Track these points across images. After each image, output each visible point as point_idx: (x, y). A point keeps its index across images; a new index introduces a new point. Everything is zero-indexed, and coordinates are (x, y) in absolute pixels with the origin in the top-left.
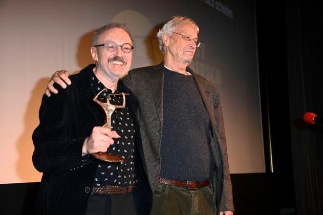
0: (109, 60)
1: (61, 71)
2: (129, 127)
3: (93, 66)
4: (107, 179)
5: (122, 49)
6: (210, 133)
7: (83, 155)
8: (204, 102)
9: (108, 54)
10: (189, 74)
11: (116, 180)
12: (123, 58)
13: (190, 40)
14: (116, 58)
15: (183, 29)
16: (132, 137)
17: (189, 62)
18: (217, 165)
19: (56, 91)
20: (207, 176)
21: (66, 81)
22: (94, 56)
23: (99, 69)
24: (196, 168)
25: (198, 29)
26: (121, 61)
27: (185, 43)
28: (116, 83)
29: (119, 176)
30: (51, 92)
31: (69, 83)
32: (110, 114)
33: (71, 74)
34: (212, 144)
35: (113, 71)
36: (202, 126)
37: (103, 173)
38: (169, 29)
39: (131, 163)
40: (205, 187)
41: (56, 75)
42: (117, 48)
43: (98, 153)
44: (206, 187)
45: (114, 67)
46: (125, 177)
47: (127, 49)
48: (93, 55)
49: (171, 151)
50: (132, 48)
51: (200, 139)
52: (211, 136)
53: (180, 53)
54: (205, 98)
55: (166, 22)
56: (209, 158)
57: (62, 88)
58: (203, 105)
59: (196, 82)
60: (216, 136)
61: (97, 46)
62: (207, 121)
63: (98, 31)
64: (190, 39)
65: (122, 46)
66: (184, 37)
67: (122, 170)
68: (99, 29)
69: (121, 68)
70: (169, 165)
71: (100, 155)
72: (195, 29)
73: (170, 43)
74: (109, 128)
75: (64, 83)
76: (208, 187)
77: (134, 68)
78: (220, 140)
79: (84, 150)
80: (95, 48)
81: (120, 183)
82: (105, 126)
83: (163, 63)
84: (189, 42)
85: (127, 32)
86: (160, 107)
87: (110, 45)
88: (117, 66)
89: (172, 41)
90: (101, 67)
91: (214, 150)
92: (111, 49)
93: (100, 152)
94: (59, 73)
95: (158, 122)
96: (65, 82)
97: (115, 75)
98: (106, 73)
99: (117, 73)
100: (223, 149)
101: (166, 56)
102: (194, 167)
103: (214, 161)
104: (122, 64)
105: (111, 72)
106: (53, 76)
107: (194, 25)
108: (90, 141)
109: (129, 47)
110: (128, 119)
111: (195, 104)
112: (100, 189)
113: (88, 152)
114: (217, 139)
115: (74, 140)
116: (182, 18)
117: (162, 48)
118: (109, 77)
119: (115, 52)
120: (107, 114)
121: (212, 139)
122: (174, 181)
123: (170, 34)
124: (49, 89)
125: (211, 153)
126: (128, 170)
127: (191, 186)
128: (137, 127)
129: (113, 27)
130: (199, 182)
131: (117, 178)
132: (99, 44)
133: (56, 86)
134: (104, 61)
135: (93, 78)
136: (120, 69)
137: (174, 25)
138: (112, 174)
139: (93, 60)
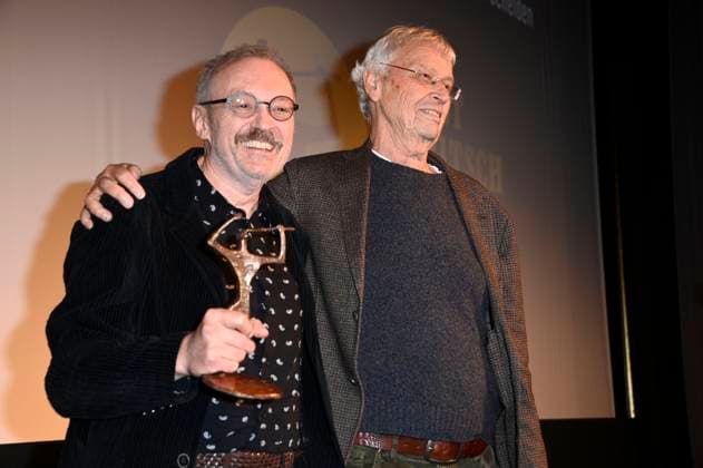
0: (238, 139)
1: (120, 166)
2: (289, 303)
3: (198, 152)
4: (232, 433)
5: (269, 111)
6: (488, 320)
7: (176, 378)
8: (471, 242)
9: (236, 123)
10: (436, 169)
11: (253, 436)
12: (271, 133)
13: (433, 83)
14: (254, 134)
15: (414, 57)
16: (296, 326)
17: (432, 139)
18: (505, 402)
19: (106, 216)
20: (479, 428)
21: (133, 191)
22: (201, 127)
23: (213, 159)
24: (449, 406)
25: (452, 55)
26: (267, 139)
27: (420, 92)
28: (256, 195)
29: (263, 426)
30: (94, 218)
31: (141, 194)
32: (248, 279)
33: (144, 174)
34: (492, 346)
35: (248, 167)
36: (467, 300)
37: (224, 418)
38: (379, 58)
39: (294, 392)
40: (472, 456)
41: (108, 175)
42: (256, 107)
43: (217, 375)
44: (477, 458)
45: (249, 156)
46: (277, 427)
47: (282, 110)
48: (199, 126)
49: (386, 364)
50: (296, 108)
51: (462, 335)
52: (489, 327)
53: (408, 116)
54: (476, 231)
55: (372, 43)
56: (484, 382)
57: (121, 206)
58: (468, 248)
59: (452, 190)
60: (502, 327)
61: (207, 103)
62: (481, 289)
63: (210, 67)
64: (434, 79)
65: (269, 104)
66: (417, 77)
67: (270, 411)
68: (213, 61)
69: (268, 159)
70: (381, 399)
71: (221, 379)
72: (444, 55)
73: (383, 91)
74: (244, 312)
75: (126, 193)
76: (482, 456)
77: (298, 156)
78: (510, 337)
79: (181, 366)
80: (203, 109)
81: (263, 443)
82: (236, 309)
83: (368, 144)
84: (430, 88)
85: (282, 68)
86: (356, 254)
87: (240, 101)
88: (257, 152)
89: (389, 87)
90: (218, 154)
91: (497, 362)
92: (243, 111)
93: (221, 372)
94: (115, 170)
95: (352, 291)
96: (130, 193)
97: (252, 177)
98: (230, 171)
99: (257, 169)
100: (518, 362)
101: (377, 126)
102: (445, 405)
103: (498, 391)
104: (269, 146)
105: (242, 170)
106: (100, 179)
107: (441, 45)
108: (198, 344)
109: (287, 105)
110: (287, 282)
111: (448, 246)
112: (215, 460)
113: (189, 370)
114: (503, 334)
115: (155, 339)
116: (411, 31)
117: (367, 108)
118: (238, 180)
119: (252, 119)
120: (240, 279)
121: (492, 336)
122: (395, 441)
123: (384, 71)
124: (89, 210)
125: (490, 370)
126: (286, 409)
127: (438, 454)
128: (307, 302)
129: (246, 56)
130: (459, 444)
131: (256, 429)
132: (214, 99)
133: (108, 201)
134: (227, 141)
135: (199, 183)
136: (264, 161)
137: (392, 47)
138: (245, 419)
139: (199, 138)
